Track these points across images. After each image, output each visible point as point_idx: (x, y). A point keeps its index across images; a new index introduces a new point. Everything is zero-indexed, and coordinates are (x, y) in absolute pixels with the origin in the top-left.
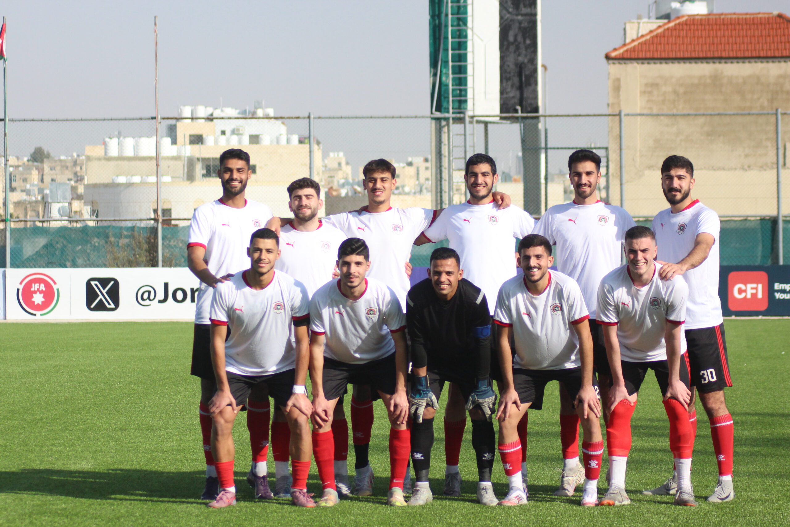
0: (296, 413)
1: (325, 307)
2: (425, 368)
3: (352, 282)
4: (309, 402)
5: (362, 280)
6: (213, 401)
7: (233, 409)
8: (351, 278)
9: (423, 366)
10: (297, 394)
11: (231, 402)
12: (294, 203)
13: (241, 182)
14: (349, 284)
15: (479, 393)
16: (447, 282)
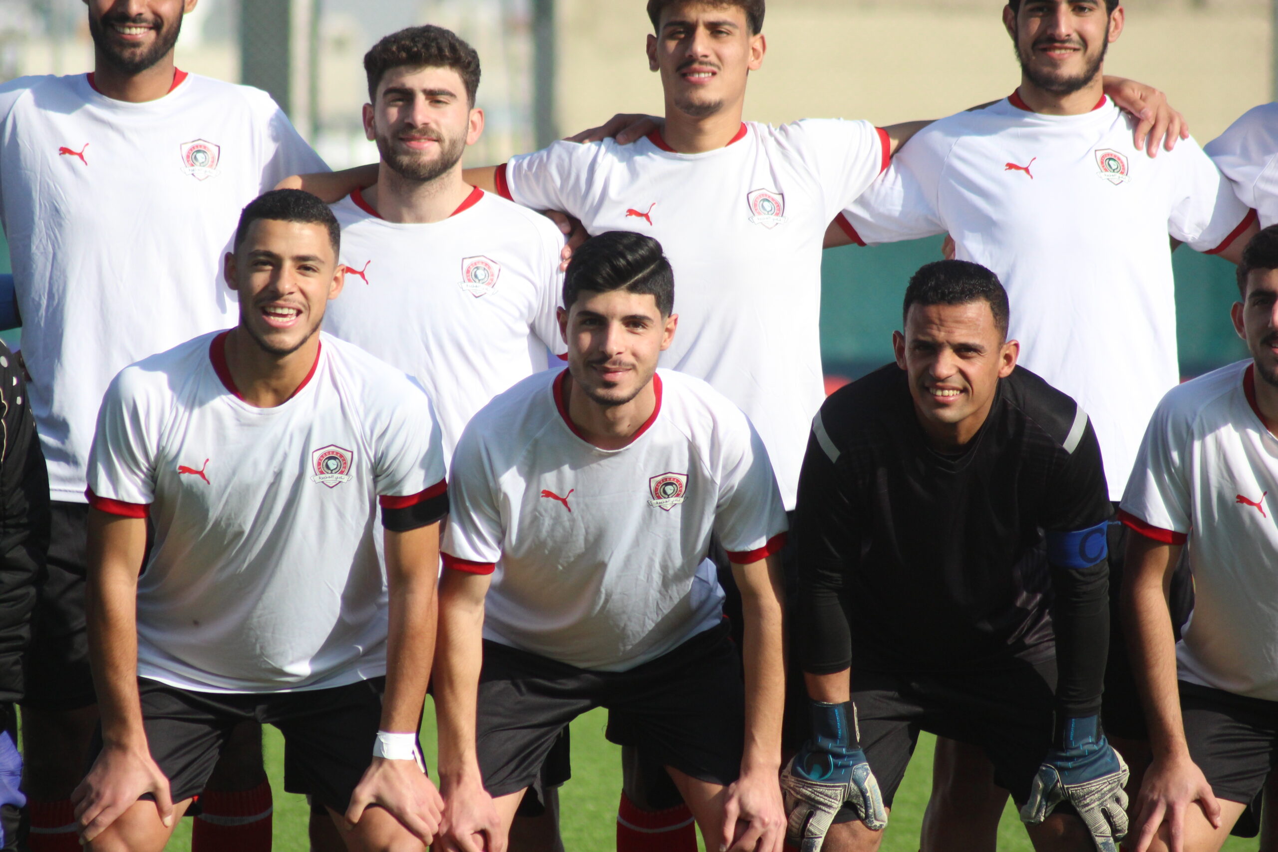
0: (387, 825)
1: (508, 467)
2: (845, 675)
3: (611, 385)
4: (431, 789)
5: (646, 381)
6: (89, 788)
7: (161, 812)
8: (608, 371)
9: (839, 669)
10: (391, 764)
11: (156, 787)
12: (384, 114)
13: (157, 24)
14: (601, 392)
15: (1070, 764)
16: (957, 381)
